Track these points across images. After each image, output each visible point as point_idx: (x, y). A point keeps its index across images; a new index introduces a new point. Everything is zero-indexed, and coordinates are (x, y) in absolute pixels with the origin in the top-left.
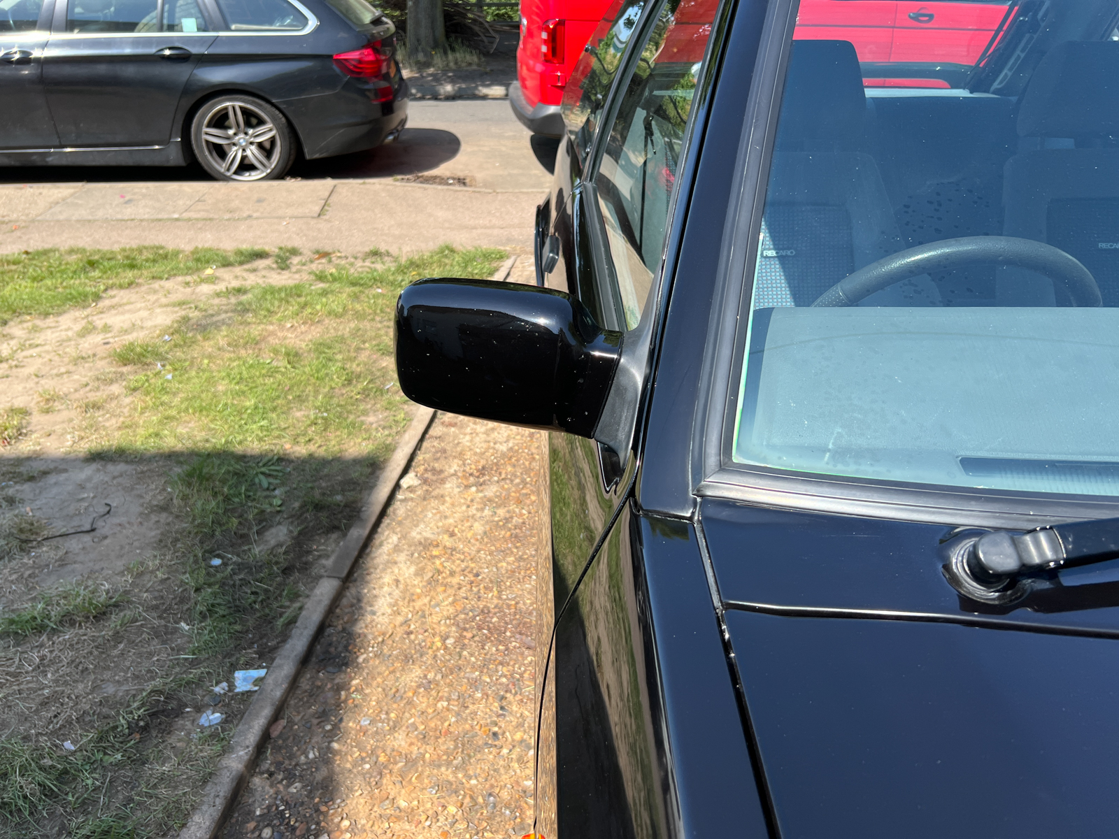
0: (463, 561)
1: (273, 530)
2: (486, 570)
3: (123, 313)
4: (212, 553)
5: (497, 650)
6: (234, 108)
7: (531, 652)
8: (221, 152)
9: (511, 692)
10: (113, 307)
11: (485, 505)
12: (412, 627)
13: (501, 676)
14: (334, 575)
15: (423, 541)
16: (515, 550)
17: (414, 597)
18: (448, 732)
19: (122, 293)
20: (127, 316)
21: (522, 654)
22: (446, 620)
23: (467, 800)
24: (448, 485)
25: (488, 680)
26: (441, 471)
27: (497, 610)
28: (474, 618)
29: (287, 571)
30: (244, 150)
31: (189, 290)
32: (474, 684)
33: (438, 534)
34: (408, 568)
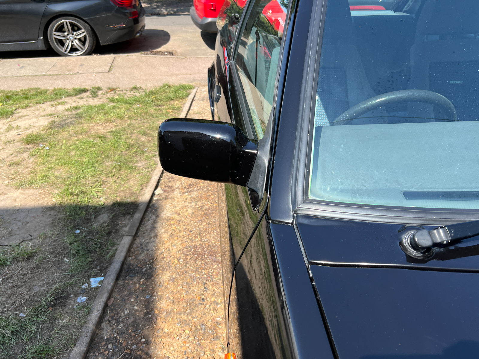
0: (184, 226)
1: (101, 216)
2: (195, 229)
3: (24, 120)
4: (75, 227)
5: (201, 263)
6: (66, 22)
7: (216, 263)
8: (61, 43)
9: (208, 281)
10: (20, 117)
11: (192, 201)
12: (165, 255)
13: (204, 274)
14: (130, 234)
15: (166, 218)
16: (206, 220)
17: (165, 242)
18: (183, 299)
19: (23, 110)
20: (27, 121)
21: (212, 264)
22: (179, 251)
23: (193, 327)
24: (175, 193)
25: (199, 276)
26: (172, 187)
27: (200, 246)
28: (191, 249)
29: (109, 234)
30: (72, 42)
31: (53, 109)
32: (193, 278)
33: (173, 214)
34: (161, 230)
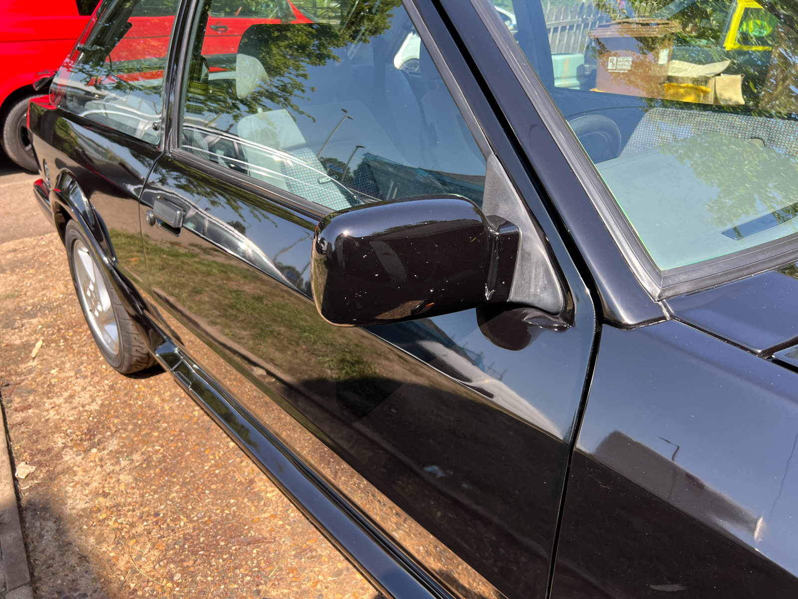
2: (163, 507)
5: (224, 560)
7: (252, 546)
9: (261, 584)
11: (118, 458)
13: (243, 577)
14: (18, 584)
15: (81, 513)
16: (175, 480)
21: (246, 551)
24: (66, 458)
27: (197, 532)
34: (86, 541)
